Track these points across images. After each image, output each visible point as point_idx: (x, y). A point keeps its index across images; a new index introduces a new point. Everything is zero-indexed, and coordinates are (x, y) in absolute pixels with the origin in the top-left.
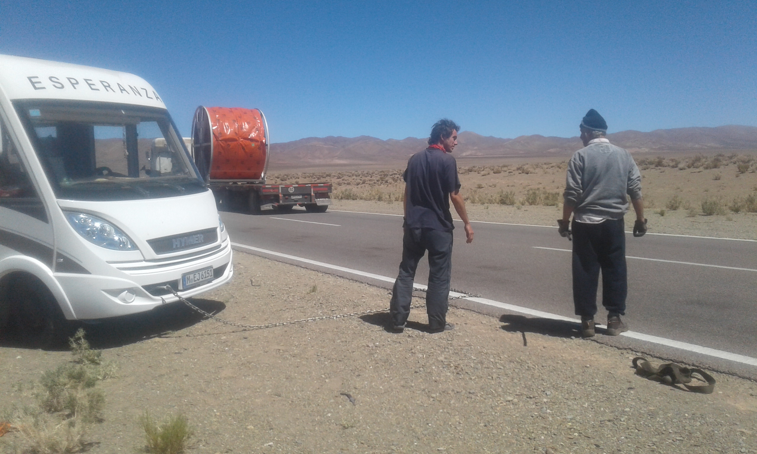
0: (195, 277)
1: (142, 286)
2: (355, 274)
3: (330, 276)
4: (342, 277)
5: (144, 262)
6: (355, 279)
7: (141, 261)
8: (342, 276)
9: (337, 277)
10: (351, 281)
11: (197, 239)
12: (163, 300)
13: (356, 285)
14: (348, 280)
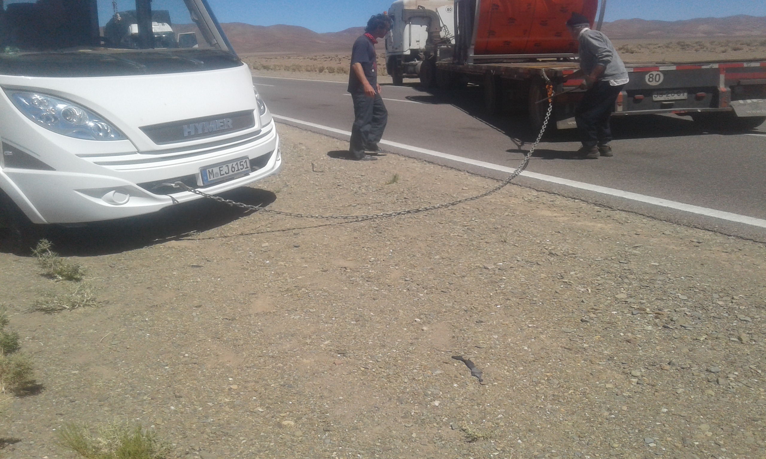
0: (220, 171)
1: (138, 184)
2: (449, 159)
3: (415, 161)
4: (432, 163)
5: (138, 154)
6: (449, 166)
7: (135, 153)
8: (432, 161)
9: (425, 162)
10: (444, 167)
11: (222, 124)
12: (173, 199)
13: (452, 173)
14: (440, 167)
